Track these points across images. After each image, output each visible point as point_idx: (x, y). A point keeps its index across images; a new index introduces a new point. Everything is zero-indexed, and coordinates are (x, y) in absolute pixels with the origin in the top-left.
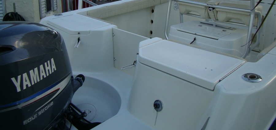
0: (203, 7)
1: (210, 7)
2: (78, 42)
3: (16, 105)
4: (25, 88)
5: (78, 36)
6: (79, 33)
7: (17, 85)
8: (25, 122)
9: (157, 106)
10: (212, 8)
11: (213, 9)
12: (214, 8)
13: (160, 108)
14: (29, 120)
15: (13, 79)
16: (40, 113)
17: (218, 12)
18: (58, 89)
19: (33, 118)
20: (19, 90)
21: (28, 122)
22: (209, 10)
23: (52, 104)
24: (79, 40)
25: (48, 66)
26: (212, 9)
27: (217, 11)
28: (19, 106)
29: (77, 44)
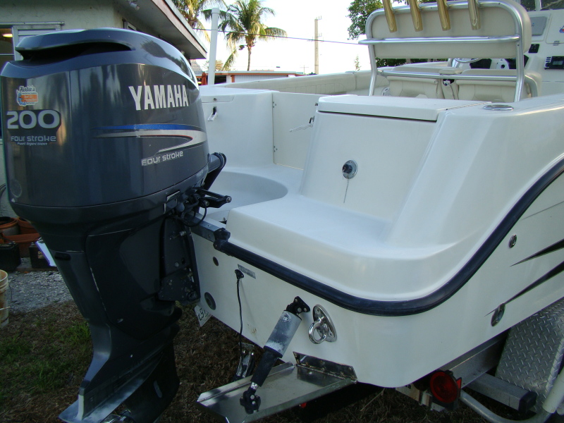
0: (433, 80)
1: (445, 80)
2: (214, 114)
3: (133, 130)
4: (146, 108)
5: (214, 104)
6: (215, 99)
7: (137, 99)
8: (144, 162)
9: (348, 169)
10: (449, 80)
11: (451, 83)
12: (452, 81)
13: (353, 172)
14: (150, 161)
15: (132, 89)
16: (165, 158)
17: (460, 87)
18: (190, 139)
19: (155, 160)
20: (138, 108)
21: (149, 163)
22: (443, 85)
23: (181, 154)
24: (215, 110)
25: (178, 93)
26: (449, 82)
27: (458, 86)
28: (138, 134)
29: (212, 117)
